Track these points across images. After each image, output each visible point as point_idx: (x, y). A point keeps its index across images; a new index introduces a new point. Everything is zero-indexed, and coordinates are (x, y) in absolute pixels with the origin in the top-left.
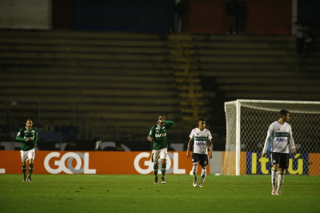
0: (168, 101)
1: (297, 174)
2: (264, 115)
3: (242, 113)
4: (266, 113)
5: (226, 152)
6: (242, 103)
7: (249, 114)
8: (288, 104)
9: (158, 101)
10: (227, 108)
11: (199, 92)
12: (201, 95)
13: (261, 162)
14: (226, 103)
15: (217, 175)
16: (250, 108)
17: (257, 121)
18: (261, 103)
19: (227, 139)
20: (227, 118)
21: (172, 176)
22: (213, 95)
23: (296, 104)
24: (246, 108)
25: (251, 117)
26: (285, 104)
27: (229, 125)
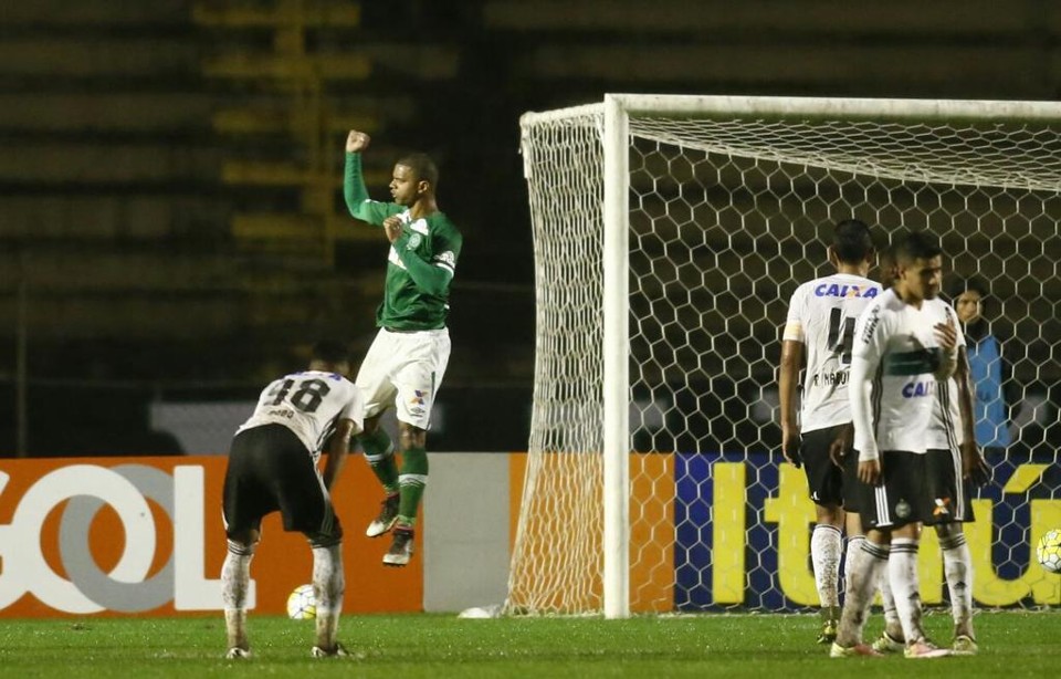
0: (125, 111)
1: (1028, 602)
2: (792, 204)
3: (638, 185)
4: (805, 189)
5: (535, 458)
6: (636, 116)
7: (693, 193)
8: (959, 121)
9: (58, 112)
10: (538, 156)
11: (345, 41)
12: (355, 66)
13: (774, 526)
14: (529, 120)
15: (475, 613)
16: (697, 155)
17: (742, 245)
18: (772, 118)
19: (541, 369)
20: (537, 222)
21: (166, 625)
22: (437, 63)
23: (1012, 123)
24: (670, 150)
25: (705, 216)
26: (935, 120)
27: (549, 269)
